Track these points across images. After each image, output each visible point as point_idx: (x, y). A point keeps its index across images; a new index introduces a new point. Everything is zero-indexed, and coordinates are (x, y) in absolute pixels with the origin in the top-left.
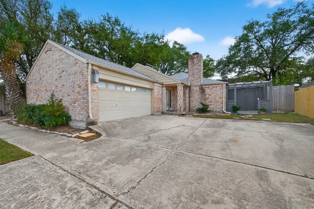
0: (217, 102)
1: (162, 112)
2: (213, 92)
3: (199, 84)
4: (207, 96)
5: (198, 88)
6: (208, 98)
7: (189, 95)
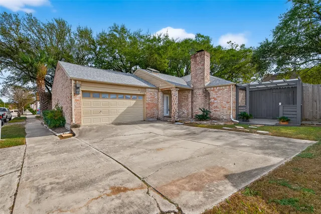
0: (223, 107)
1: (157, 118)
2: (219, 95)
3: (202, 86)
4: (212, 100)
5: (201, 92)
6: (214, 103)
7: (192, 99)
